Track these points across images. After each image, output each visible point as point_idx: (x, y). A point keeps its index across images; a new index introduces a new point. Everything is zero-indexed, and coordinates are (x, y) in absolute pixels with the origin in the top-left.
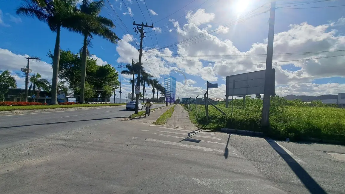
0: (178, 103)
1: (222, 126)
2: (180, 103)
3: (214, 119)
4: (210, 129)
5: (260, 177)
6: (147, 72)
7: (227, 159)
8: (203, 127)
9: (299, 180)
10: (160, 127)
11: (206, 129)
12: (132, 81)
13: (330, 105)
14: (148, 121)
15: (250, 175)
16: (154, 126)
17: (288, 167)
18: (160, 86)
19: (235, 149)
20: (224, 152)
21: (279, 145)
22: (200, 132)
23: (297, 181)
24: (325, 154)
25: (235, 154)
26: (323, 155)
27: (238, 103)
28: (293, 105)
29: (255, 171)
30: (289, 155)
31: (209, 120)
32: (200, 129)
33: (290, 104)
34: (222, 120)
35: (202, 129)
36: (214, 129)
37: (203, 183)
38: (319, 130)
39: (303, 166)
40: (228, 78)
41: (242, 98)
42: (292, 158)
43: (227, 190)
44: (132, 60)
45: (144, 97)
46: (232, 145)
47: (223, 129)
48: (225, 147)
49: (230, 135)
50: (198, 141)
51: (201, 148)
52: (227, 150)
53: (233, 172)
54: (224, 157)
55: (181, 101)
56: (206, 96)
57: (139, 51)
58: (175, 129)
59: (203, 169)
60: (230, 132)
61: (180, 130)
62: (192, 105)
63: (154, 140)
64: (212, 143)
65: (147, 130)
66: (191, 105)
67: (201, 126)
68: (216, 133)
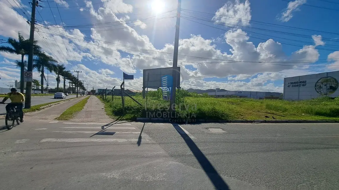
0: (93, 94)
1: (137, 116)
2: (96, 94)
3: (131, 110)
4: (127, 120)
5: (165, 156)
6: (47, 54)
7: (140, 146)
8: (119, 118)
9: (191, 152)
10: (65, 123)
11: (123, 120)
12: (21, 64)
13: (212, 96)
14: (47, 117)
15: (158, 157)
16: (57, 122)
17: (186, 144)
18: (69, 74)
19: (148, 136)
20: (137, 140)
21: (181, 127)
22: (115, 124)
23: (190, 152)
24: (207, 130)
25: (147, 140)
26: (206, 131)
27: (153, 94)
28: (192, 96)
29: (162, 152)
30: (186, 134)
31: (125, 111)
32: (116, 121)
33: (190, 96)
34: (138, 110)
35: (118, 121)
36: (130, 120)
37: (113, 175)
38: (204, 113)
39: (194, 141)
40: (144, 71)
41: (156, 90)
42: (188, 136)
43: (137, 176)
44: (19, 34)
45: (42, 87)
46: (145, 133)
47: (139, 118)
48: (139, 135)
49: (144, 124)
50: (112, 134)
51: (115, 140)
52: (140, 138)
53: (143, 157)
54: (137, 145)
55: (97, 92)
56: (123, 87)
57: (29, 23)
58: (87, 124)
59: (115, 162)
60: (144, 121)
61: (92, 124)
62: (110, 97)
63: (54, 140)
64: (127, 133)
65: (43, 129)
66: (108, 96)
67: (117, 117)
68: (133, 123)
